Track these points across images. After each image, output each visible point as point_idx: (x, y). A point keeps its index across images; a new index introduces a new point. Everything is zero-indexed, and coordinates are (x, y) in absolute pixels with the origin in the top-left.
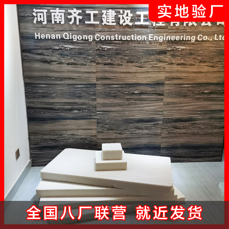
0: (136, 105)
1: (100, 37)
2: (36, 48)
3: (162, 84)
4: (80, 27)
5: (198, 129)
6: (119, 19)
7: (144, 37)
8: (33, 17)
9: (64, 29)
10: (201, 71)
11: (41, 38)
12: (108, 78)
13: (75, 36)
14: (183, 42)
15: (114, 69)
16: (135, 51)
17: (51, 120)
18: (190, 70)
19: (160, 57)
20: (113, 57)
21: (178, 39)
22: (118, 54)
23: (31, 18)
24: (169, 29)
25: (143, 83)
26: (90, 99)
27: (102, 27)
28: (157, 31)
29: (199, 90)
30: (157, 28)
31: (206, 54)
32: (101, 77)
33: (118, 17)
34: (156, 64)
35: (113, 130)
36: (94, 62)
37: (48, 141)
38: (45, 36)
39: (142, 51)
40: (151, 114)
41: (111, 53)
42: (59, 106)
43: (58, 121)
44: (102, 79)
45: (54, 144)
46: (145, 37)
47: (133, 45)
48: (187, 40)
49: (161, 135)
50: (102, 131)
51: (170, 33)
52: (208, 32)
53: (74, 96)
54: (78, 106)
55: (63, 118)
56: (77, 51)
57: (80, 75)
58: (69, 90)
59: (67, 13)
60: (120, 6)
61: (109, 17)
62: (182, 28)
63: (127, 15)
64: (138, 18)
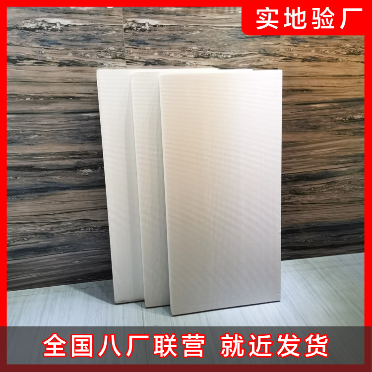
5: (338, 193)
10: (350, 73)
17: (31, 193)
18: (328, 71)
19: (267, 43)
20: (165, 46)
22: (174, 38)
34: (259, 61)
36: (122, 58)
37: (29, 237)
41: (160, 35)
43: (48, 193)
45: (43, 242)
53: (80, 137)
54: (92, 159)
55: (60, 187)
56: (80, 32)
57: (90, 89)
58: (67, 124)
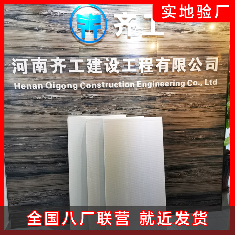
1: (86, 85)
2: (16, 98)
4: (64, 75)
5: (194, 177)
6: (105, 67)
7: (132, 84)
8: (12, 67)
9: (47, 79)
10: (193, 116)
11: (21, 88)
13: (58, 86)
14: (172, 88)
16: (123, 99)
17: (32, 175)
18: (181, 115)
19: (150, 103)
20: (100, 105)
21: (167, 85)
22: (105, 102)
23: (10, 68)
24: (158, 76)
27: (88, 75)
28: (145, 77)
29: (192, 136)
30: (145, 75)
31: (197, 99)
33: (104, 65)
34: (146, 111)
36: (80, 111)
37: (29, 198)
38: (26, 86)
39: (130, 98)
41: (98, 100)
42: (42, 160)
43: (40, 176)
45: (36, 202)
47: (121, 92)
48: (176, 85)
51: (159, 79)
52: (198, 77)
53: (58, 147)
54: (63, 158)
55: (47, 173)
56: (61, 100)
57: (64, 125)
58: (52, 141)
59: (49, 62)
60: (105, 54)
61: (95, 65)
62: (171, 74)
63: (114, 63)
64: (125, 65)
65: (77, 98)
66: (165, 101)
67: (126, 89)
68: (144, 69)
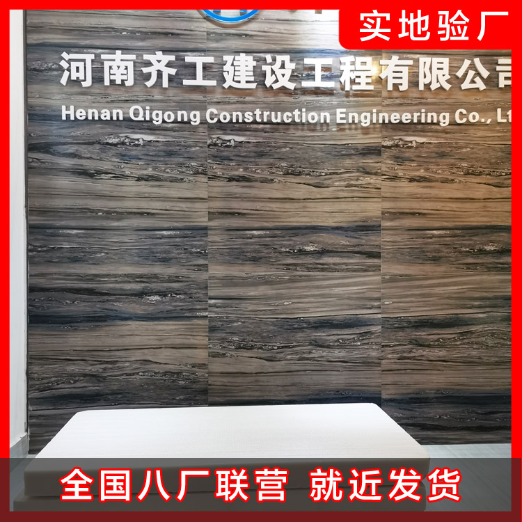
0: (310, 281)
1: (219, 114)
2: (62, 140)
3: (375, 229)
4: (171, 92)
5: (479, 349)
6: (264, 75)
7: (325, 116)
8: (60, 72)
9: (133, 99)
10: (471, 196)
11: (75, 117)
12: (239, 214)
13: (157, 115)
14: (420, 127)
15: (254, 192)
16: (304, 149)
17: (88, 321)
18: (442, 193)
19: (366, 161)
20: (251, 162)
21: (406, 120)
22: (261, 155)
23: (55, 73)
24: (385, 98)
25: (326, 224)
26: (191, 265)
27: (223, 93)
28: (354, 101)
29: (470, 245)
31: (479, 154)
32: (219, 210)
33: (261, 71)
34: (358, 180)
35: (252, 348)
36: (204, 173)
37: (77, 379)
38: (87, 113)
39: (319, 148)
40: (351, 307)
41: (246, 152)
42: (111, 285)
43: (106, 323)
44: (223, 214)
45: (92, 388)
46: (328, 115)
47: (299, 133)
48: (429, 121)
49: (380, 363)
50: (221, 352)
51: (388, 105)
52: (479, 103)
54: (161, 284)
55: (121, 317)
56: (162, 147)
58: (138, 242)
59: (139, 61)
60: (264, 47)
61: (240, 70)
62: (416, 95)
63: (283, 66)
64: (310, 72)
65: (198, 144)
66: (402, 158)
67: (312, 127)
68: (353, 82)
